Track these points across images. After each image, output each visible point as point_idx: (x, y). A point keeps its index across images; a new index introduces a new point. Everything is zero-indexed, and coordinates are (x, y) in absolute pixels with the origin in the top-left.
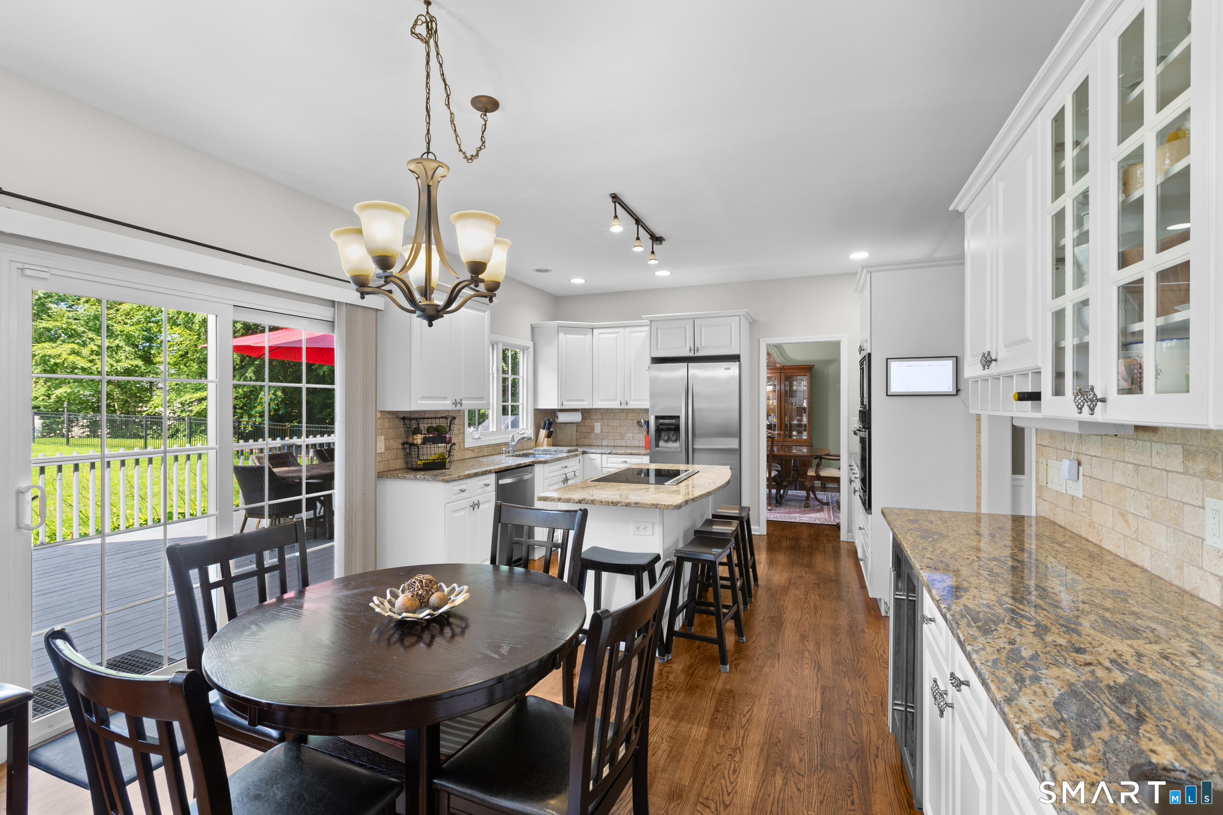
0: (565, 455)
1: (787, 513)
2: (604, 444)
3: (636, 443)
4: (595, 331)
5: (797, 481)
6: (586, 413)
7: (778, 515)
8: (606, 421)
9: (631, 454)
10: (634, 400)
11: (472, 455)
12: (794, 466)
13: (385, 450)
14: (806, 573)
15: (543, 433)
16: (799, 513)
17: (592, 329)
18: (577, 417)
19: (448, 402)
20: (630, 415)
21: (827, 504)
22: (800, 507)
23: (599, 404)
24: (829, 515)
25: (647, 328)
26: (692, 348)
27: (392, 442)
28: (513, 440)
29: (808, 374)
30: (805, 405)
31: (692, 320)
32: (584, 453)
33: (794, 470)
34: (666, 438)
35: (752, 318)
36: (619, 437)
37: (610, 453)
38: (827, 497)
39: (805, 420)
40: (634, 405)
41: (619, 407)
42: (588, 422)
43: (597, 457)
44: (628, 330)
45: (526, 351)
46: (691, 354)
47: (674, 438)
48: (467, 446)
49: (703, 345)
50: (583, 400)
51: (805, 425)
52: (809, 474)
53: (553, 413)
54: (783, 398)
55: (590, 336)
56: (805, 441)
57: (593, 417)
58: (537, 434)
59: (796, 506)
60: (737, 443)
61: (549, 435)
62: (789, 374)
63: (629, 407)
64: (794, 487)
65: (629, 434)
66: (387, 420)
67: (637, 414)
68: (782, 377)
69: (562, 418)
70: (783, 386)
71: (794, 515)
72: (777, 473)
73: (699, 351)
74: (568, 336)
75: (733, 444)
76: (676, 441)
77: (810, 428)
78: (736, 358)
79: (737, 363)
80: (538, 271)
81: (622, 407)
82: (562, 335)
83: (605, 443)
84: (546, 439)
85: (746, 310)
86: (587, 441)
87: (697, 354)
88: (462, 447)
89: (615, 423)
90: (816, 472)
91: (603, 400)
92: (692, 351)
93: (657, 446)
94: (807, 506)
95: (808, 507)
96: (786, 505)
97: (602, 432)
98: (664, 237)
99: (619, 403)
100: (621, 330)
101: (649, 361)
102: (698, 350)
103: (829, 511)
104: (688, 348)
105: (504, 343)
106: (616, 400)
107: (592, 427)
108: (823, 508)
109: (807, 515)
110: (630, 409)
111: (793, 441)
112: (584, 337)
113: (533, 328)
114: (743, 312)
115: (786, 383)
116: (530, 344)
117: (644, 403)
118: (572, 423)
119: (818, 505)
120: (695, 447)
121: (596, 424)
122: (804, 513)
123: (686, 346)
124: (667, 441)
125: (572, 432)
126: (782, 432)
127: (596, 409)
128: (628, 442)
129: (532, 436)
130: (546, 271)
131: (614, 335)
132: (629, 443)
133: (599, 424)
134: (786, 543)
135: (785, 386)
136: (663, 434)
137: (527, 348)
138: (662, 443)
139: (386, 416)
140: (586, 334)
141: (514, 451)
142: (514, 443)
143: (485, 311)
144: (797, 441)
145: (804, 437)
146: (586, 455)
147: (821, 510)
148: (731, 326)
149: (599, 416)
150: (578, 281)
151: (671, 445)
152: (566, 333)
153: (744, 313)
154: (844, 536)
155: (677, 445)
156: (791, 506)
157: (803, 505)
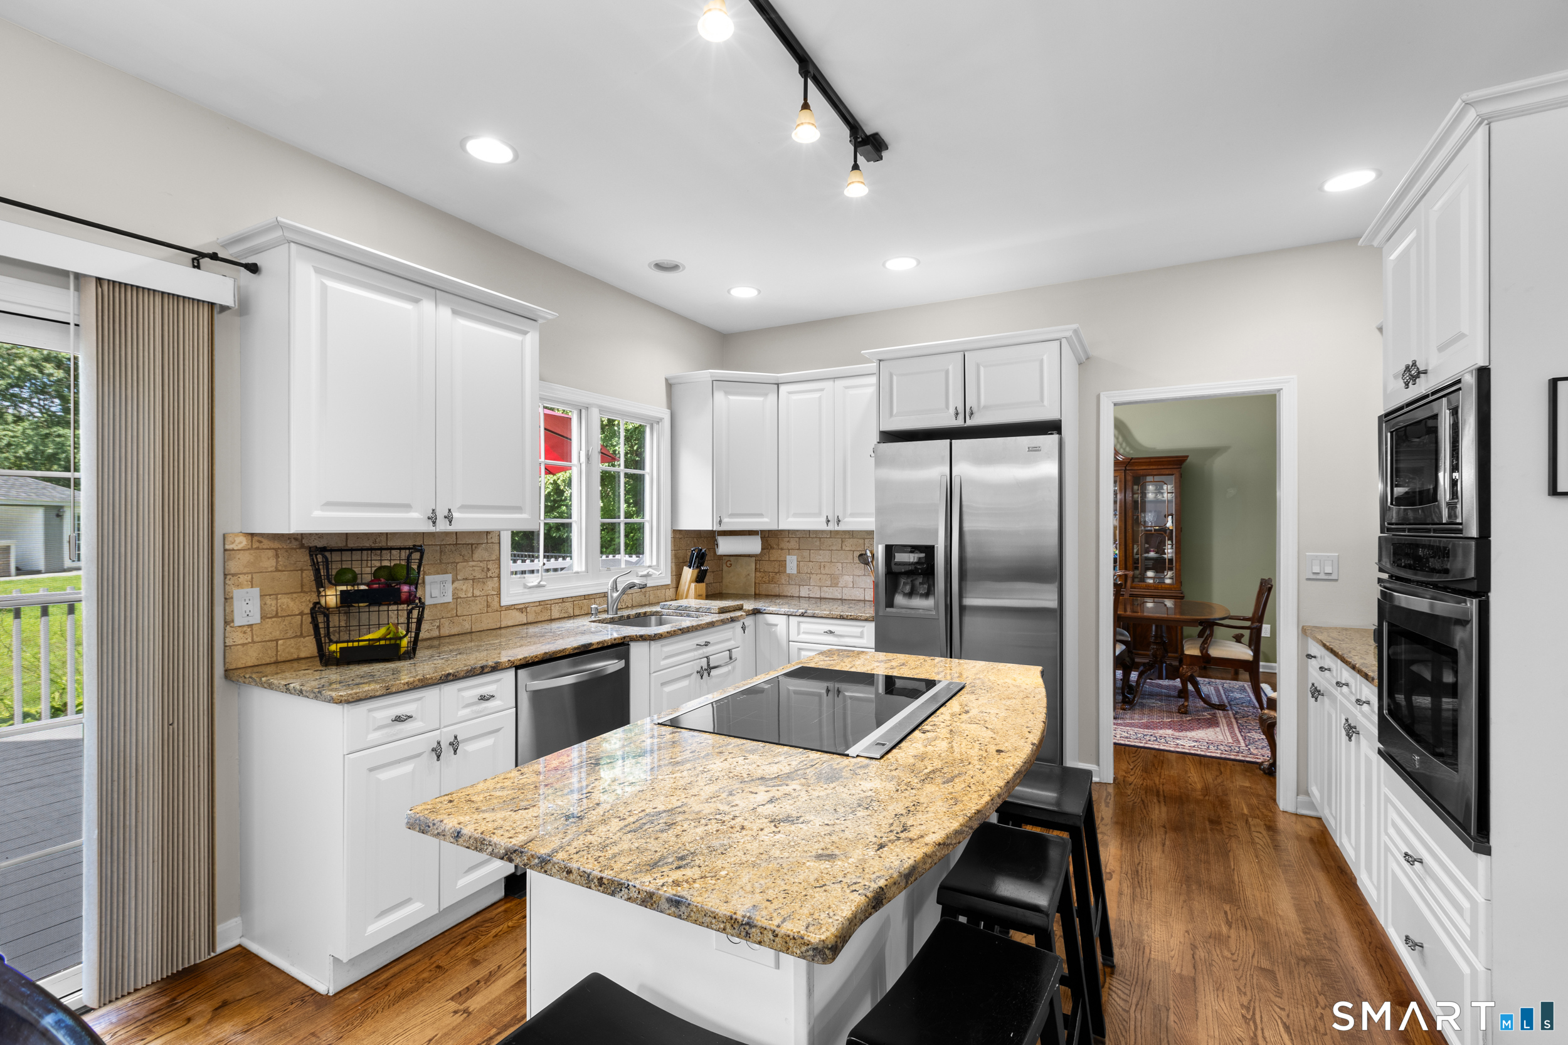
0: (716, 618)
1: (1147, 727)
2: (802, 594)
3: (858, 594)
4: (783, 389)
5: (1162, 663)
6: (770, 538)
7: (1132, 731)
8: (806, 553)
9: (842, 618)
10: (852, 515)
11: (522, 618)
12: (1156, 636)
13: (264, 617)
14: (1229, 924)
15: (688, 573)
16: (1170, 726)
17: (778, 384)
18: (753, 546)
19: (414, 515)
20: (849, 544)
21: (1222, 707)
22: (1170, 712)
23: (789, 523)
24: (1232, 733)
25: (873, 380)
26: (961, 410)
27: (284, 600)
28: (615, 588)
29: (1175, 471)
30: (1169, 524)
31: (960, 355)
32: (756, 612)
33: (1155, 643)
34: (908, 589)
35: (1085, 351)
36: (829, 583)
37: (802, 615)
38: (1217, 690)
39: (1169, 552)
40: (851, 523)
41: (823, 527)
42: (775, 554)
43: (780, 621)
44: (840, 383)
45: (655, 426)
46: (959, 423)
47: (923, 589)
48: (505, 602)
49: (983, 403)
50: (761, 515)
51: (1171, 560)
52: (1187, 652)
53: (710, 537)
54: (1130, 514)
55: (773, 397)
56: (1170, 586)
57: (784, 545)
58: (678, 576)
59: (1161, 711)
60: (1056, 596)
61: (700, 578)
62: (1141, 472)
63: (842, 527)
64: (1156, 674)
65: (846, 578)
66: (271, 553)
67: (861, 541)
68: (1129, 478)
69: (726, 546)
70: (1129, 494)
71: (1161, 732)
72: (1124, 647)
73: (975, 416)
74: (731, 397)
75: (1045, 598)
76: (927, 595)
77: (1179, 564)
78: (1052, 427)
79: (1056, 437)
80: (659, 266)
81: (832, 527)
82: (719, 396)
83: (804, 592)
84: (693, 585)
85: (1075, 326)
86: (774, 589)
87: (970, 423)
88: (495, 605)
89: (822, 556)
90: (1204, 648)
91: (796, 515)
92: (961, 416)
93: (890, 603)
94: (1183, 711)
95: (1186, 713)
96: (1143, 706)
97: (799, 572)
98: (886, 136)
99: (824, 519)
100: (827, 385)
101: (876, 437)
102: (972, 414)
103: (1230, 725)
104: (952, 411)
105: (602, 410)
106: (819, 514)
107: (783, 564)
108: (1214, 715)
109: (1190, 734)
110: (845, 532)
111: (1149, 587)
112: (761, 399)
113: (670, 386)
114: (1065, 330)
115: (1136, 487)
116: (665, 415)
117: (866, 522)
118: (749, 556)
119: (1205, 710)
120: (969, 601)
121: (788, 558)
122: (1182, 727)
123: (947, 407)
124: (910, 594)
125: (746, 574)
126: (1130, 573)
127: (789, 531)
128: (845, 591)
129: (667, 580)
130: (674, 267)
131: (817, 395)
132: (848, 594)
133: (795, 558)
134: (1159, 813)
135: (1133, 494)
136: (902, 581)
137: (659, 421)
138: (899, 599)
139: (266, 543)
140: (765, 395)
141: (617, 609)
142: (615, 595)
143: (525, 333)
144: (1154, 587)
145: (1168, 581)
146: (760, 617)
147: (1212, 723)
148: (1042, 361)
149: (793, 543)
150: (744, 293)
151: (918, 602)
152: (727, 393)
153: (1069, 334)
154: (1286, 798)
155: (929, 603)
156: (1151, 709)
157: (1174, 708)
